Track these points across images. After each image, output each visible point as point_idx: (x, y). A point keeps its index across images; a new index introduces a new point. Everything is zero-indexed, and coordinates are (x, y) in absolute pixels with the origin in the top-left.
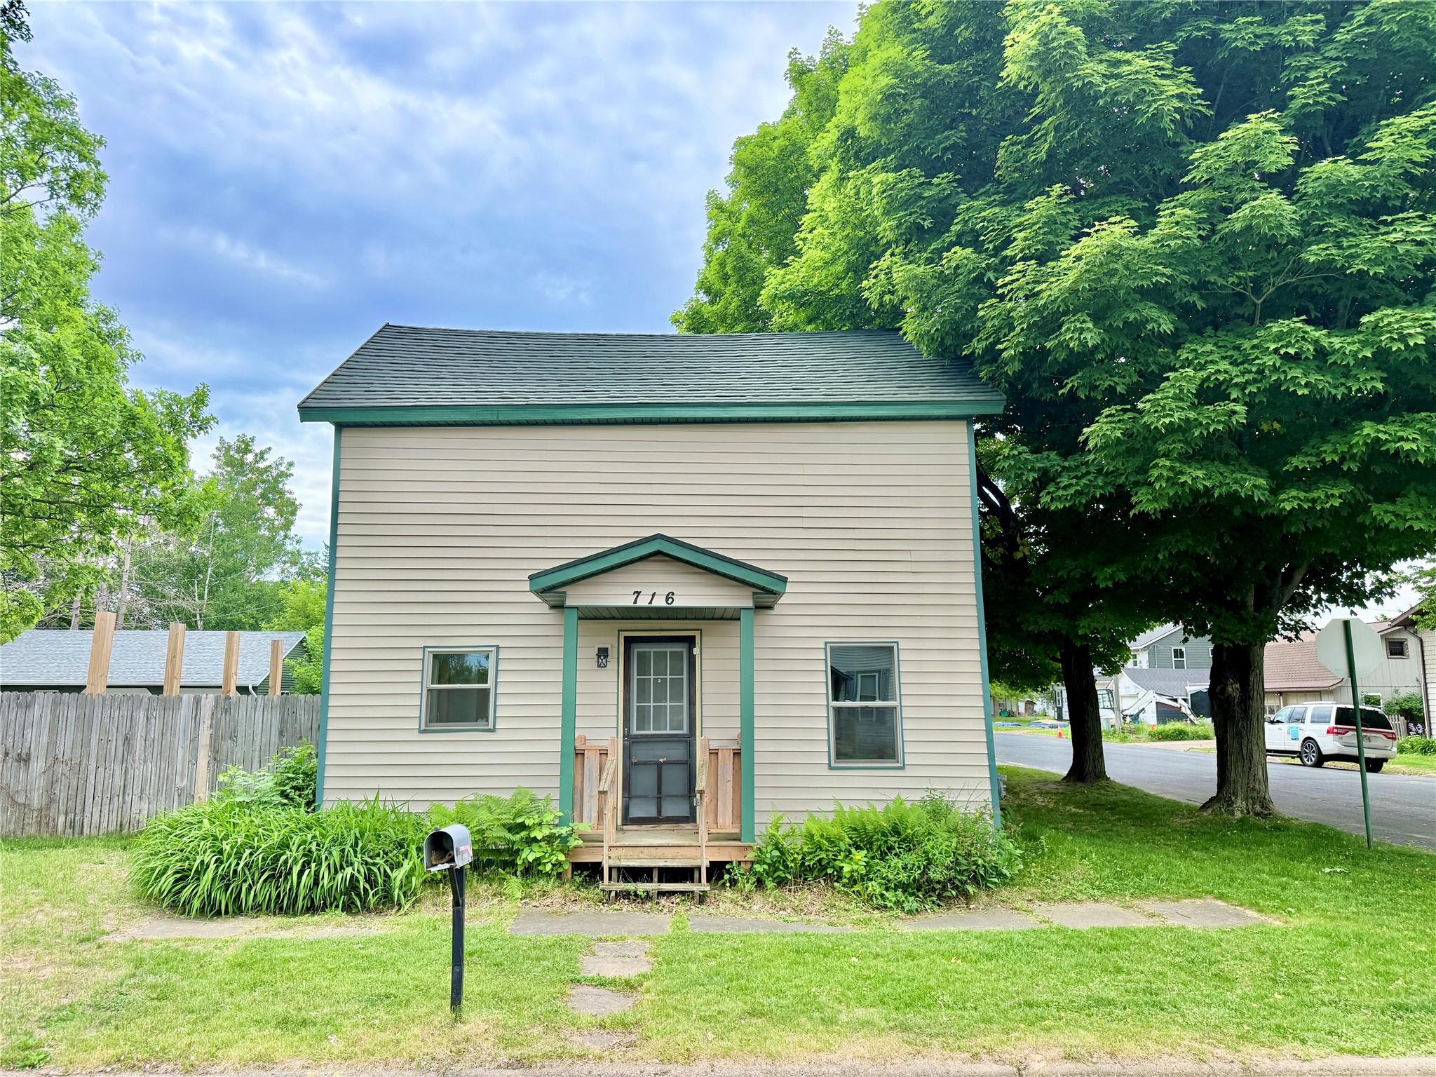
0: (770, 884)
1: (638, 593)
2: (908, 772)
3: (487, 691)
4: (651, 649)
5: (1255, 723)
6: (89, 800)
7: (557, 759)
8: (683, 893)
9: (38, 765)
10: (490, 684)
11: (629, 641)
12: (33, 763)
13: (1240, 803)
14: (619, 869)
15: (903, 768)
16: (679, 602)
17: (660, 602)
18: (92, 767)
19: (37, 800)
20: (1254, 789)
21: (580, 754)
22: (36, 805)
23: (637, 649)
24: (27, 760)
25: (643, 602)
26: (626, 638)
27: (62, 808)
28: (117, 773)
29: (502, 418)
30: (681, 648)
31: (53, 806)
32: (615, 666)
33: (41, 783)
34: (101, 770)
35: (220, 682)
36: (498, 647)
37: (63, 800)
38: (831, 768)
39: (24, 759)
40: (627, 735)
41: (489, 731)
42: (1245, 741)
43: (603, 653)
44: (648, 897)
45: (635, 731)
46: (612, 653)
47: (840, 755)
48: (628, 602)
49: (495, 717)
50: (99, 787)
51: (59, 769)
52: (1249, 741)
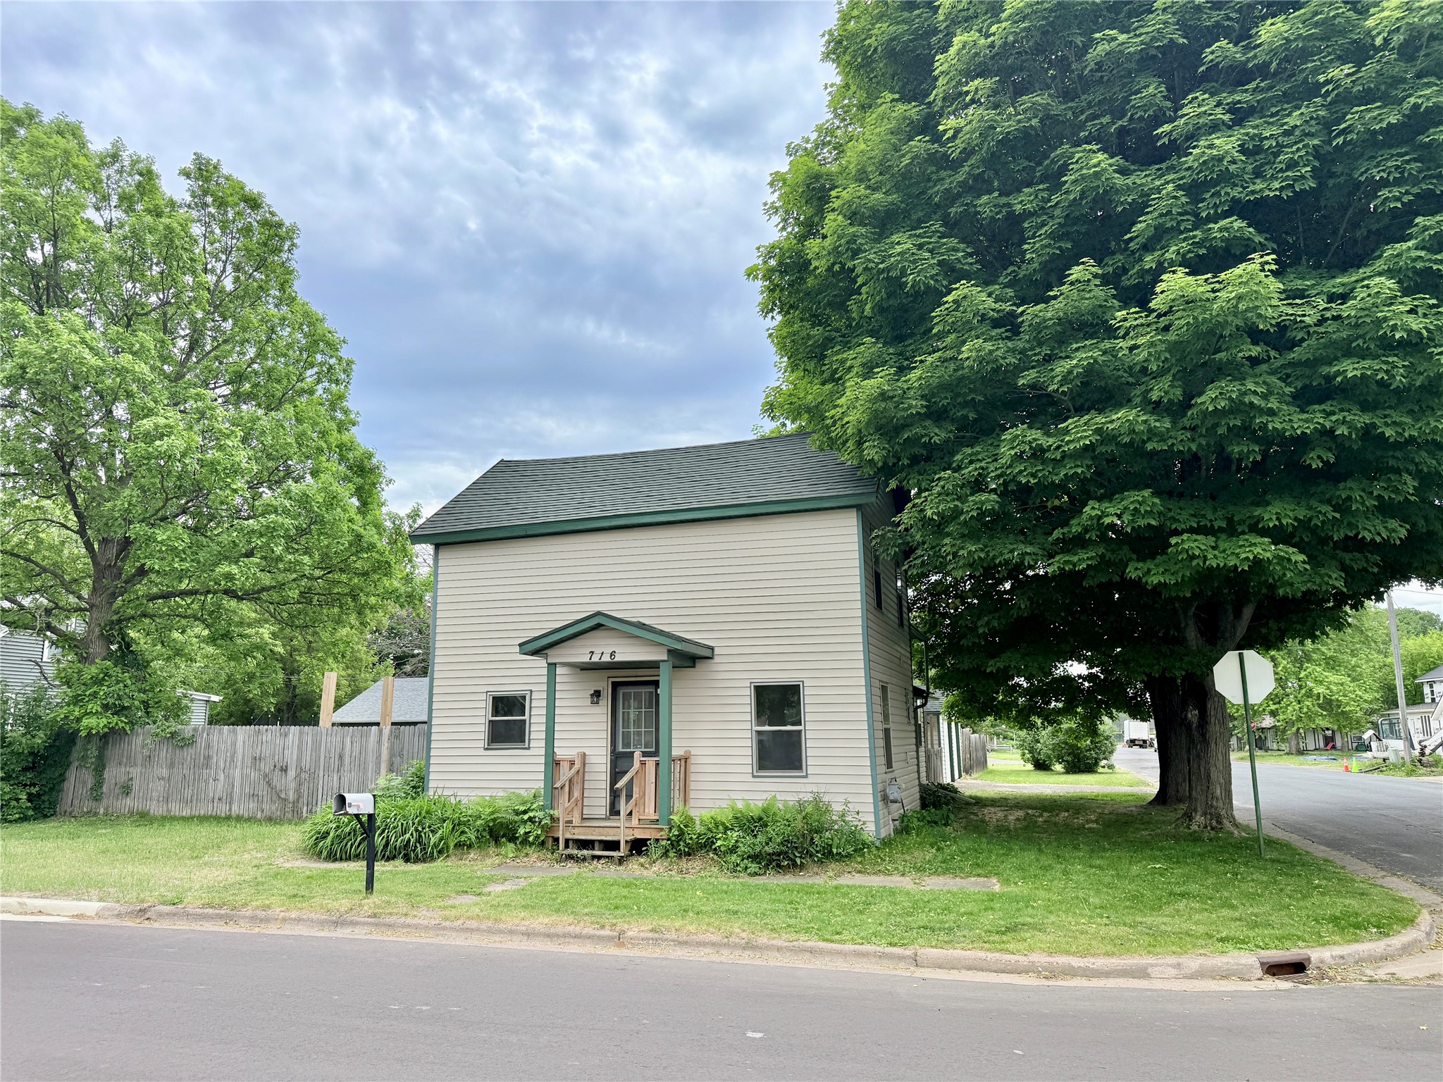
0: (671, 854)
1: (592, 652)
2: (810, 779)
3: (524, 721)
4: (632, 690)
5: (1213, 746)
6: (320, 797)
7: (542, 768)
8: (608, 857)
9: (292, 773)
10: (526, 717)
11: (615, 686)
12: (289, 772)
13: (1199, 819)
14: (573, 840)
15: (806, 777)
16: (618, 658)
17: (606, 658)
18: (321, 775)
19: (292, 796)
20: (1212, 806)
21: (558, 763)
22: (291, 800)
23: (622, 691)
24: (286, 771)
25: (595, 659)
26: (613, 683)
27: (305, 802)
28: (335, 779)
29: (529, 533)
30: (651, 689)
31: (301, 800)
32: (606, 702)
33: (293, 785)
34: (326, 776)
35: (425, 718)
36: (531, 691)
37: (306, 796)
38: (754, 776)
39: (284, 770)
40: (614, 751)
41: (526, 749)
42: (1203, 763)
43: (597, 694)
44: (584, 859)
45: (620, 749)
46: (604, 694)
47: (762, 766)
48: (586, 659)
49: (529, 740)
50: (325, 788)
51: (303, 775)
52: (1208, 763)
